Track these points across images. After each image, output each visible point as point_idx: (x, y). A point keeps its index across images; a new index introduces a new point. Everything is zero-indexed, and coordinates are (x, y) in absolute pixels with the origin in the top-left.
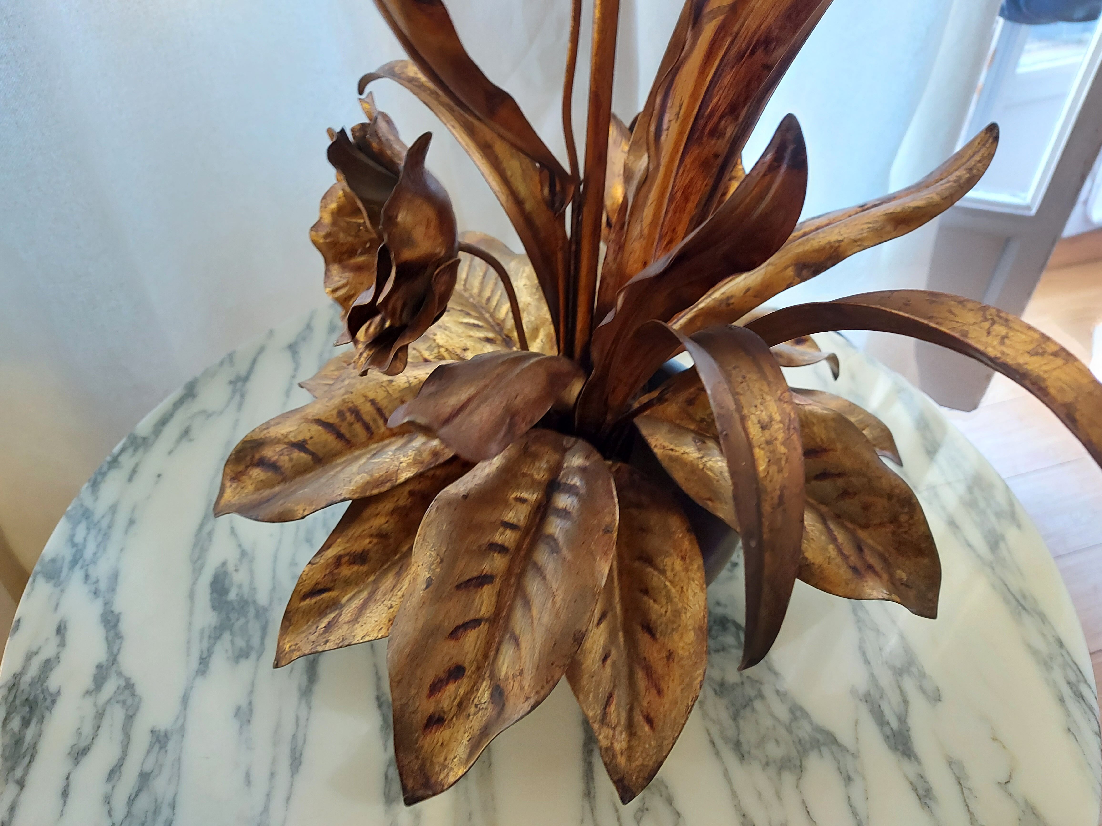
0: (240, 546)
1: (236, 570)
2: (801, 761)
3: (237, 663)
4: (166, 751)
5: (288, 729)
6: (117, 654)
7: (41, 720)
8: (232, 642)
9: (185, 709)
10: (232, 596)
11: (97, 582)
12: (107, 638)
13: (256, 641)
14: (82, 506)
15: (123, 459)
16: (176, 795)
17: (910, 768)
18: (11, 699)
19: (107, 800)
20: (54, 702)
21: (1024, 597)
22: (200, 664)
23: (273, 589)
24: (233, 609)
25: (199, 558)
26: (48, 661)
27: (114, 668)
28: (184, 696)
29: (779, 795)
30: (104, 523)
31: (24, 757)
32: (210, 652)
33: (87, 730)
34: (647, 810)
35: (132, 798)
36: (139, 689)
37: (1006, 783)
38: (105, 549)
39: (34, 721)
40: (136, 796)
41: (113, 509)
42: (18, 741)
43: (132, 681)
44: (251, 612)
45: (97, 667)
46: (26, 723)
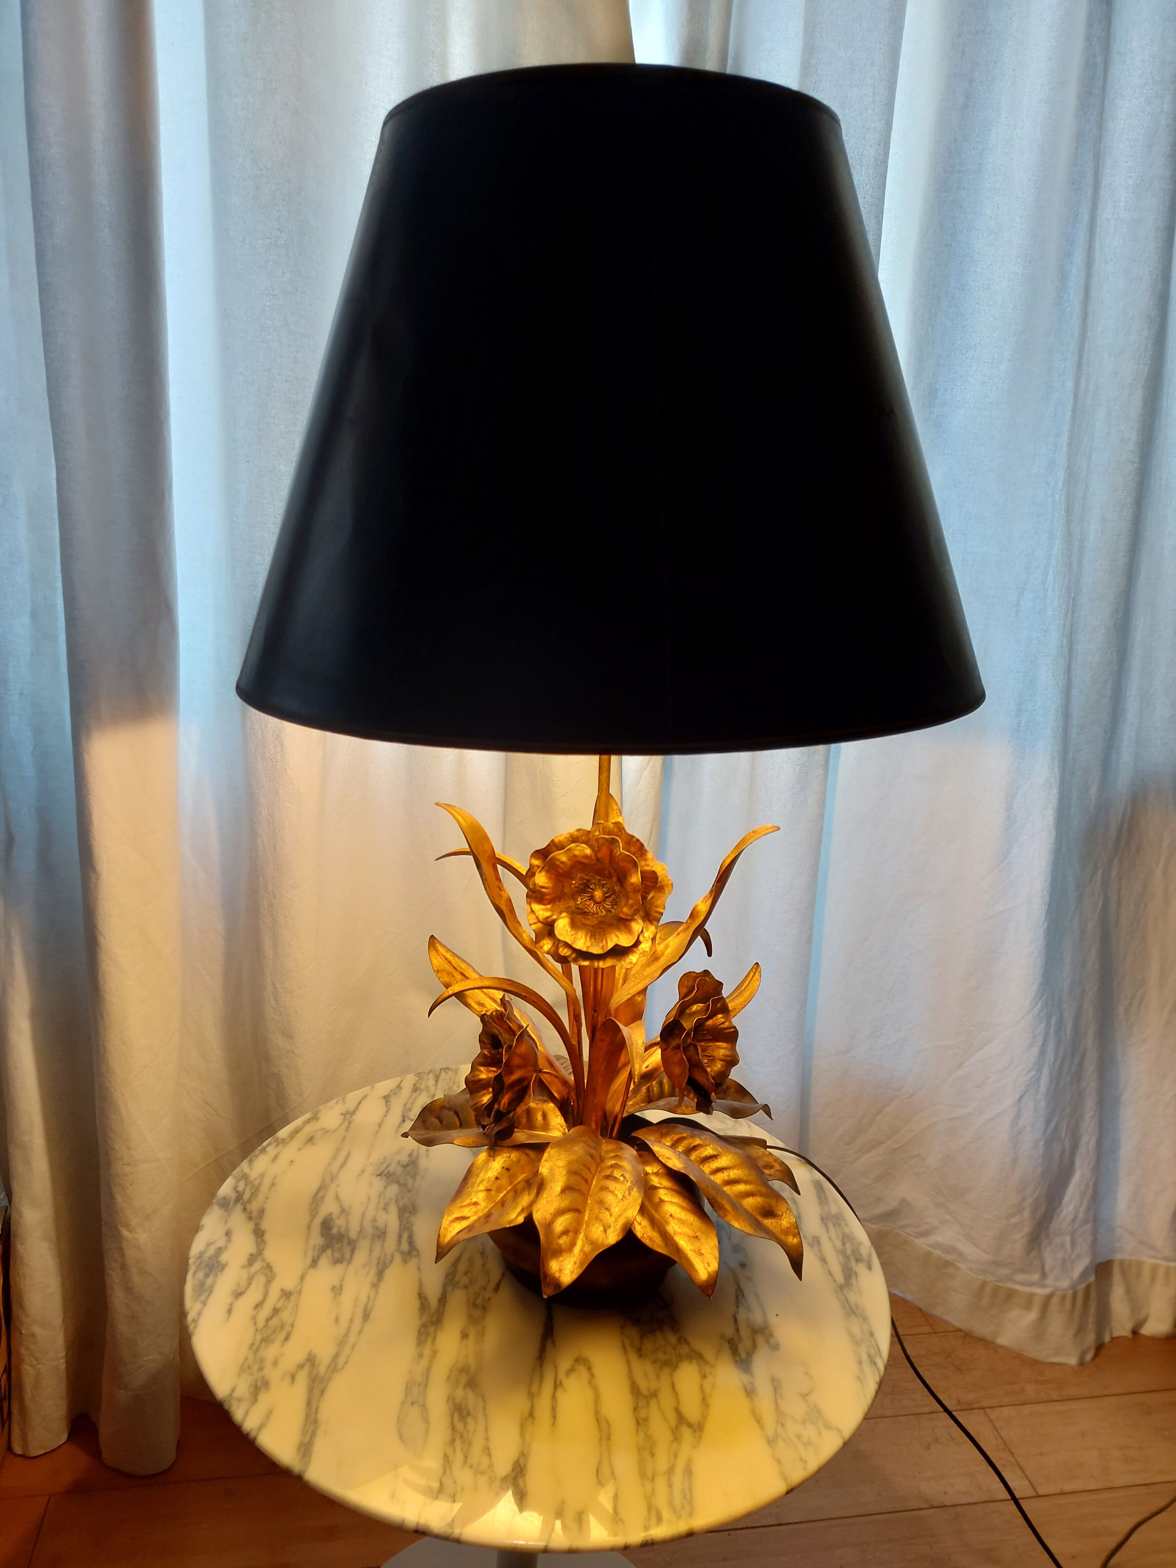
0: (341, 1206)
1: (338, 1219)
2: (677, 1364)
3: (335, 1265)
4: (290, 1301)
5: (363, 1300)
6: (263, 1250)
7: (216, 1275)
8: (332, 1254)
9: (302, 1283)
10: (334, 1231)
11: (251, 1212)
12: (256, 1242)
13: (347, 1255)
14: (242, 1172)
15: (269, 1149)
16: (294, 1321)
17: (745, 1378)
18: (198, 1263)
19: (254, 1318)
20: (223, 1268)
21: (857, 1307)
22: (313, 1262)
23: (360, 1231)
24: (334, 1238)
25: (314, 1210)
26: (220, 1248)
27: (261, 1256)
28: (302, 1277)
29: (658, 1377)
30: (256, 1183)
31: (206, 1291)
32: (318, 1257)
33: (243, 1283)
34: (575, 1370)
35: (269, 1318)
36: (275, 1269)
37: (806, 1395)
38: (256, 1196)
39: (212, 1276)
40: (271, 1318)
41: (262, 1176)
42: (202, 1284)
43: (271, 1265)
44: (346, 1241)
45: (251, 1255)
46: (207, 1276)
